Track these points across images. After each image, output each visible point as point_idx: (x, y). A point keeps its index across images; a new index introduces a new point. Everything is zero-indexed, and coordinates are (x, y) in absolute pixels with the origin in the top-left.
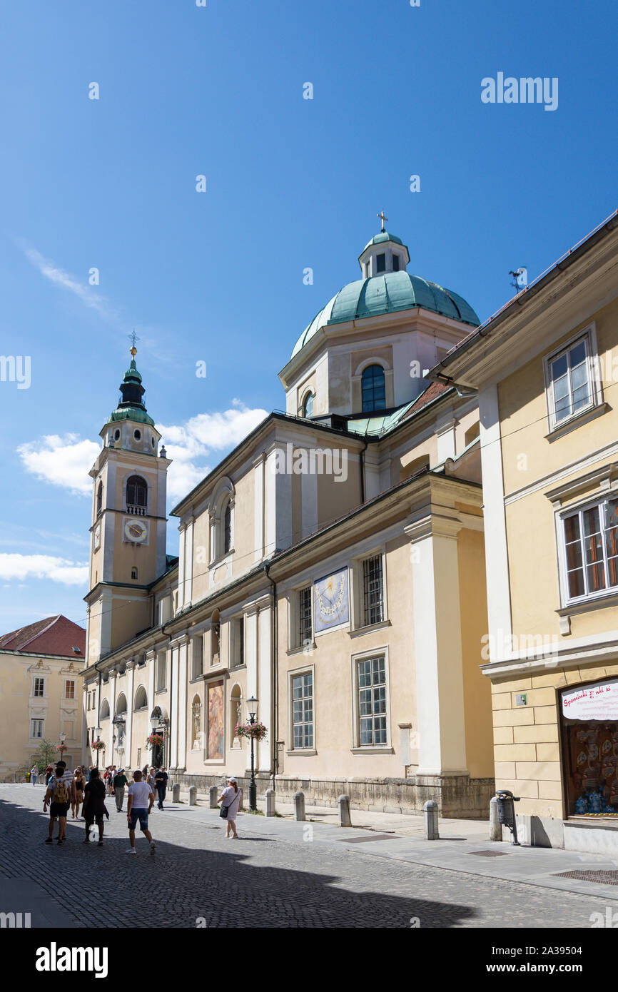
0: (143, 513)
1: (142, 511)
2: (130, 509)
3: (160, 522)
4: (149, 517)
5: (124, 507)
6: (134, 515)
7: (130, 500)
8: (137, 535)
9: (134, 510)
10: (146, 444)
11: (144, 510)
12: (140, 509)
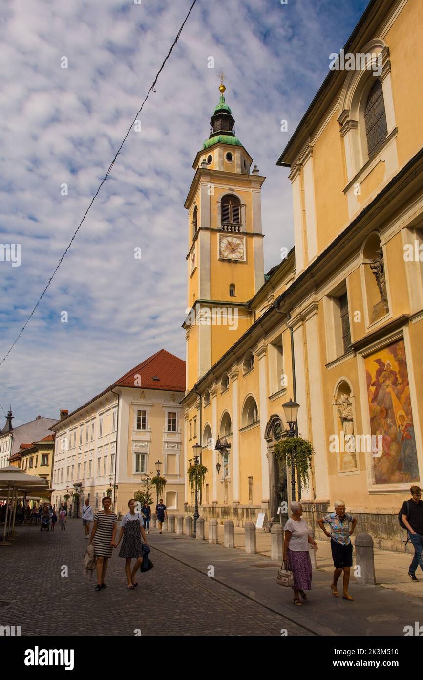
0: (239, 230)
1: (237, 228)
2: (226, 227)
3: (255, 239)
4: (244, 234)
5: (218, 224)
6: (229, 232)
7: (224, 217)
8: (233, 251)
9: (229, 227)
10: (237, 164)
11: (239, 227)
12: (235, 227)
